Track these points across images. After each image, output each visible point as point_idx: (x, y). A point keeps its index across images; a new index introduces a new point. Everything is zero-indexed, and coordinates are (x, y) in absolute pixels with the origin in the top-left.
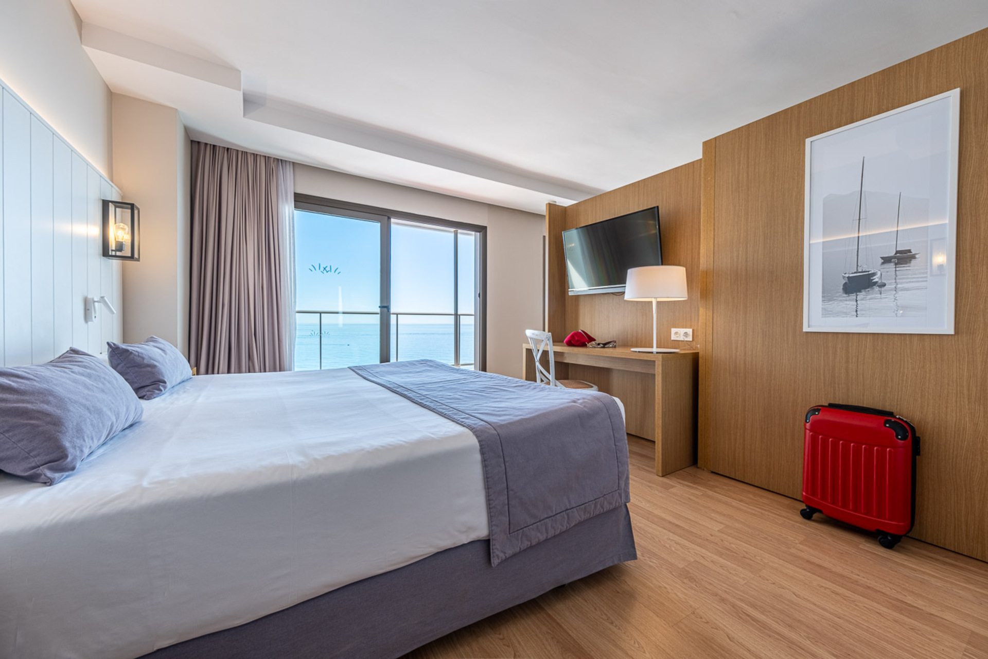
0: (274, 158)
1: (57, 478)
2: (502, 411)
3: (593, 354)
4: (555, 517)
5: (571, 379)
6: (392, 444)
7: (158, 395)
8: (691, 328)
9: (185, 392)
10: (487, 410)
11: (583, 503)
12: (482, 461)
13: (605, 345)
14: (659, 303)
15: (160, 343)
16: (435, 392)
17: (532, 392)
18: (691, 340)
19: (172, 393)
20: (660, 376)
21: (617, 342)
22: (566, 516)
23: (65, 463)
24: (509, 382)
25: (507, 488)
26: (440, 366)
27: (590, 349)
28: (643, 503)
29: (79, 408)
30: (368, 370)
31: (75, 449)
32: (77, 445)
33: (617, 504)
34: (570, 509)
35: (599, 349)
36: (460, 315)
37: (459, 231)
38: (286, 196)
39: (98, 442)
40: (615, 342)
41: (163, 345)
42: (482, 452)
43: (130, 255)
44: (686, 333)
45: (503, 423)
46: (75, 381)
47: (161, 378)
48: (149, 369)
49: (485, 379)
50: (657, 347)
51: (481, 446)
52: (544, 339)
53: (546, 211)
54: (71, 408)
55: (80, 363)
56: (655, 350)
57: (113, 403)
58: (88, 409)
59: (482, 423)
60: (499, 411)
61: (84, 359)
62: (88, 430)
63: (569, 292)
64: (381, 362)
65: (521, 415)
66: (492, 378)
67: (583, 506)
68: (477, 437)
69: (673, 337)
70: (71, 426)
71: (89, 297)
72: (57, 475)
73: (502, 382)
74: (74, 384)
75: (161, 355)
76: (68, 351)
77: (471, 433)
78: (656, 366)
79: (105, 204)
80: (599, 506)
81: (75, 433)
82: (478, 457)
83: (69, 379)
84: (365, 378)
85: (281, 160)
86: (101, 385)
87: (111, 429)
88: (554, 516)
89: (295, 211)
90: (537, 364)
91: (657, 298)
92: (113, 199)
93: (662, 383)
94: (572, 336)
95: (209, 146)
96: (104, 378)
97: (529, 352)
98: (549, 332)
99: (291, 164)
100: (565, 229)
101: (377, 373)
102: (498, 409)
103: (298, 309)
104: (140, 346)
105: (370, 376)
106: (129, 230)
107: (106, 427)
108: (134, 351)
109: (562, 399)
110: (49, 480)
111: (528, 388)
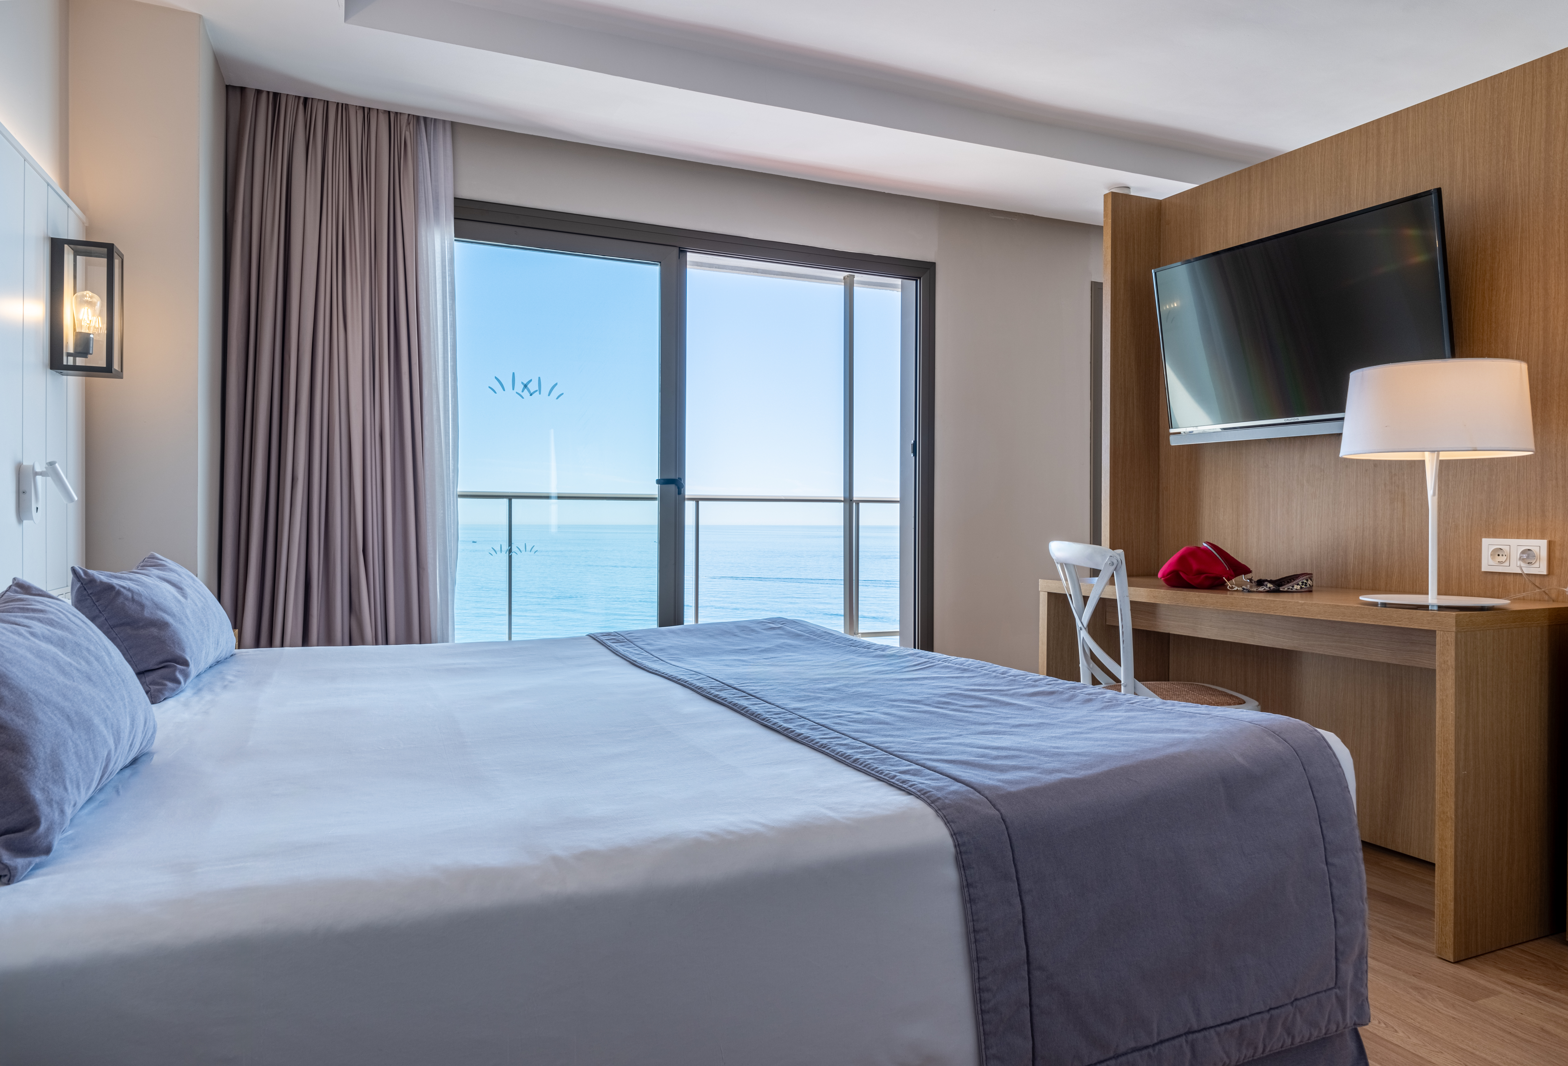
0: (409, 115)
1: (20, 868)
2: (1006, 757)
3: (1245, 610)
4: (1157, 1048)
5: (1178, 679)
6: (731, 828)
7: (174, 693)
8: (1542, 538)
9: (225, 687)
10: (963, 753)
11: (1235, 1017)
12: (962, 887)
13: (1279, 585)
14: (1444, 467)
15: (171, 570)
16: (818, 703)
17: (1083, 712)
18: (1543, 570)
19: (200, 690)
20: (1451, 674)
21: (1314, 578)
22: (1187, 1050)
23: (35, 836)
24: (1013, 682)
25: (1028, 963)
26: (820, 636)
27: (1236, 595)
28: (1401, 1034)
29: (53, 716)
30: (640, 644)
31: (51, 806)
32: (54, 799)
33: (1333, 1027)
34: (1199, 1031)
35: (1261, 596)
36: (858, 502)
37: (858, 277)
38: (437, 208)
39: (86, 793)
40: (1310, 576)
41: (177, 576)
42: (962, 862)
43: (103, 364)
44: (1527, 552)
45: (1013, 789)
46: (40, 654)
47: (179, 652)
48: (154, 631)
49: (945, 673)
50: (1440, 593)
51: (957, 845)
52: (1101, 567)
53: (1105, 215)
54: (40, 715)
55: (41, 615)
56: (1432, 598)
57: (108, 706)
58: (68, 718)
59: (957, 786)
60: (997, 758)
61: (46, 605)
62: (72, 767)
63: (1172, 438)
64: (661, 624)
65: (1059, 771)
66: (965, 670)
67: (1236, 1025)
68: (948, 822)
69: (1488, 564)
70: (42, 755)
71: (26, 463)
72: (20, 862)
73: (993, 681)
74: (38, 661)
75: (176, 598)
76: (10, 587)
77: (929, 811)
78: (1438, 647)
79: (57, 246)
80: (1279, 1029)
81: (50, 771)
82: (950, 874)
83: (30, 649)
84: (634, 664)
85: (425, 119)
86: (84, 666)
87: (106, 766)
88: (1154, 1045)
89: (456, 243)
90: (1083, 636)
91: (1438, 451)
92: (72, 236)
93: (1458, 694)
94: (1182, 559)
95: (264, 97)
96: (88, 650)
97: (1058, 602)
98: (1113, 547)
99: (448, 127)
100: (1159, 262)
101: (661, 650)
102: (994, 753)
103: (461, 488)
104: (132, 576)
105: (646, 658)
106: (102, 306)
107: (101, 761)
108: (124, 588)
109: (1172, 731)
110: (6, 872)
111: (1069, 700)
